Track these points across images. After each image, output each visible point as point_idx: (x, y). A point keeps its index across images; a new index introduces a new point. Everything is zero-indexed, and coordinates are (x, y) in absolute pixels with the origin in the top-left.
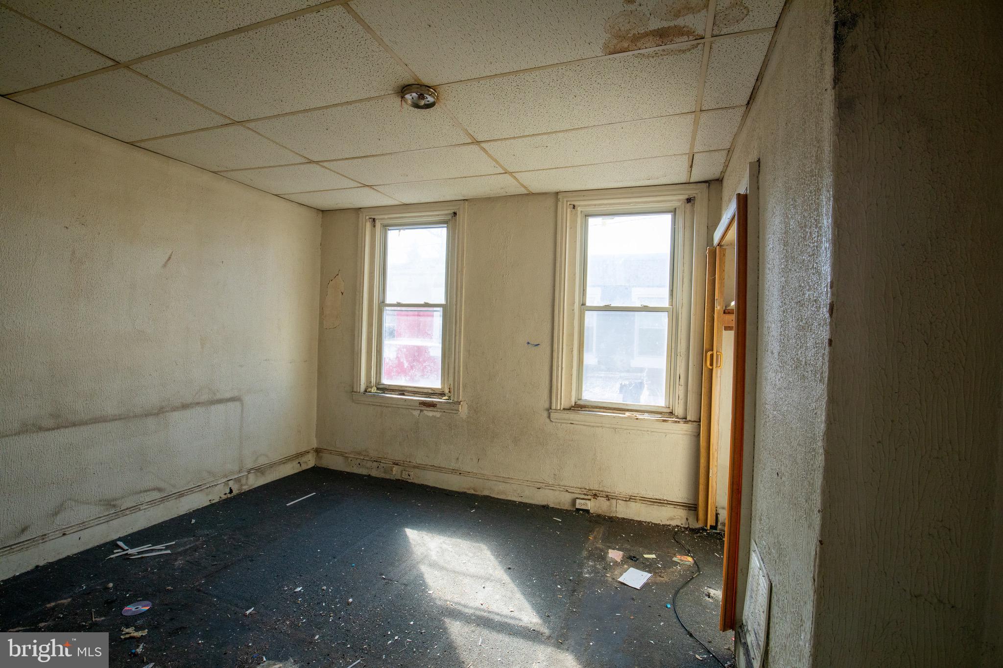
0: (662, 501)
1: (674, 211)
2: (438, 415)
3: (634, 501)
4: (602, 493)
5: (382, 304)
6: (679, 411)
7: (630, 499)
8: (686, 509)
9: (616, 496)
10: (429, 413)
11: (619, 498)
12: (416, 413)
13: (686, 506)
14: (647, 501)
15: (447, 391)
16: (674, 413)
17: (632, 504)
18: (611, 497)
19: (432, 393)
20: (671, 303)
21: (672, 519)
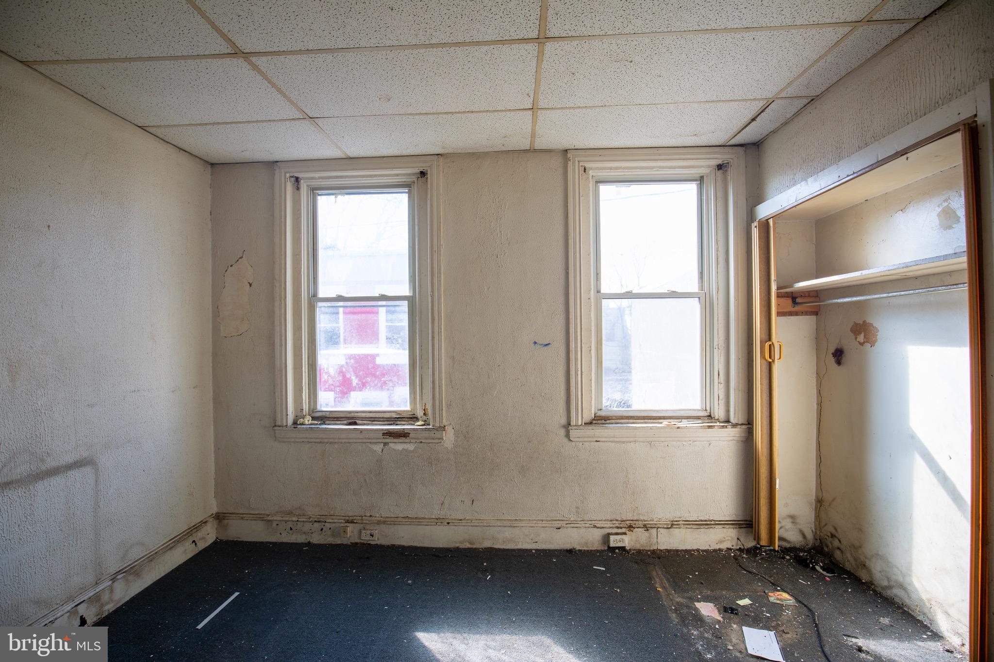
0: (708, 523)
1: (701, 180)
2: (411, 447)
3: (677, 526)
4: (637, 522)
5: (314, 298)
6: (719, 412)
7: (672, 525)
8: (736, 528)
9: (656, 524)
10: (398, 446)
11: (659, 526)
12: (378, 448)
13: (736, 524)
14: (693, 524)
15: (420, 413)
16: (713, 416)
17: (676, 531)
18: (649, 526)
19: (398, 418)
20: (702, 287)
21: (721, 542)
